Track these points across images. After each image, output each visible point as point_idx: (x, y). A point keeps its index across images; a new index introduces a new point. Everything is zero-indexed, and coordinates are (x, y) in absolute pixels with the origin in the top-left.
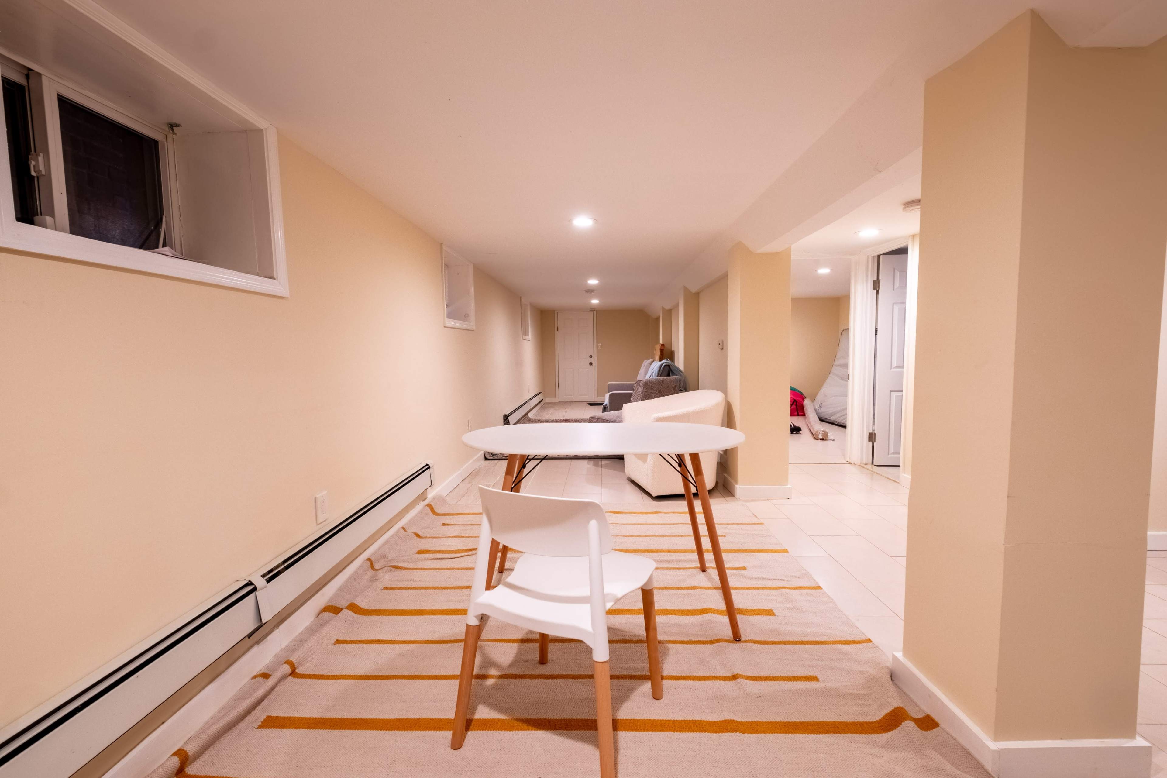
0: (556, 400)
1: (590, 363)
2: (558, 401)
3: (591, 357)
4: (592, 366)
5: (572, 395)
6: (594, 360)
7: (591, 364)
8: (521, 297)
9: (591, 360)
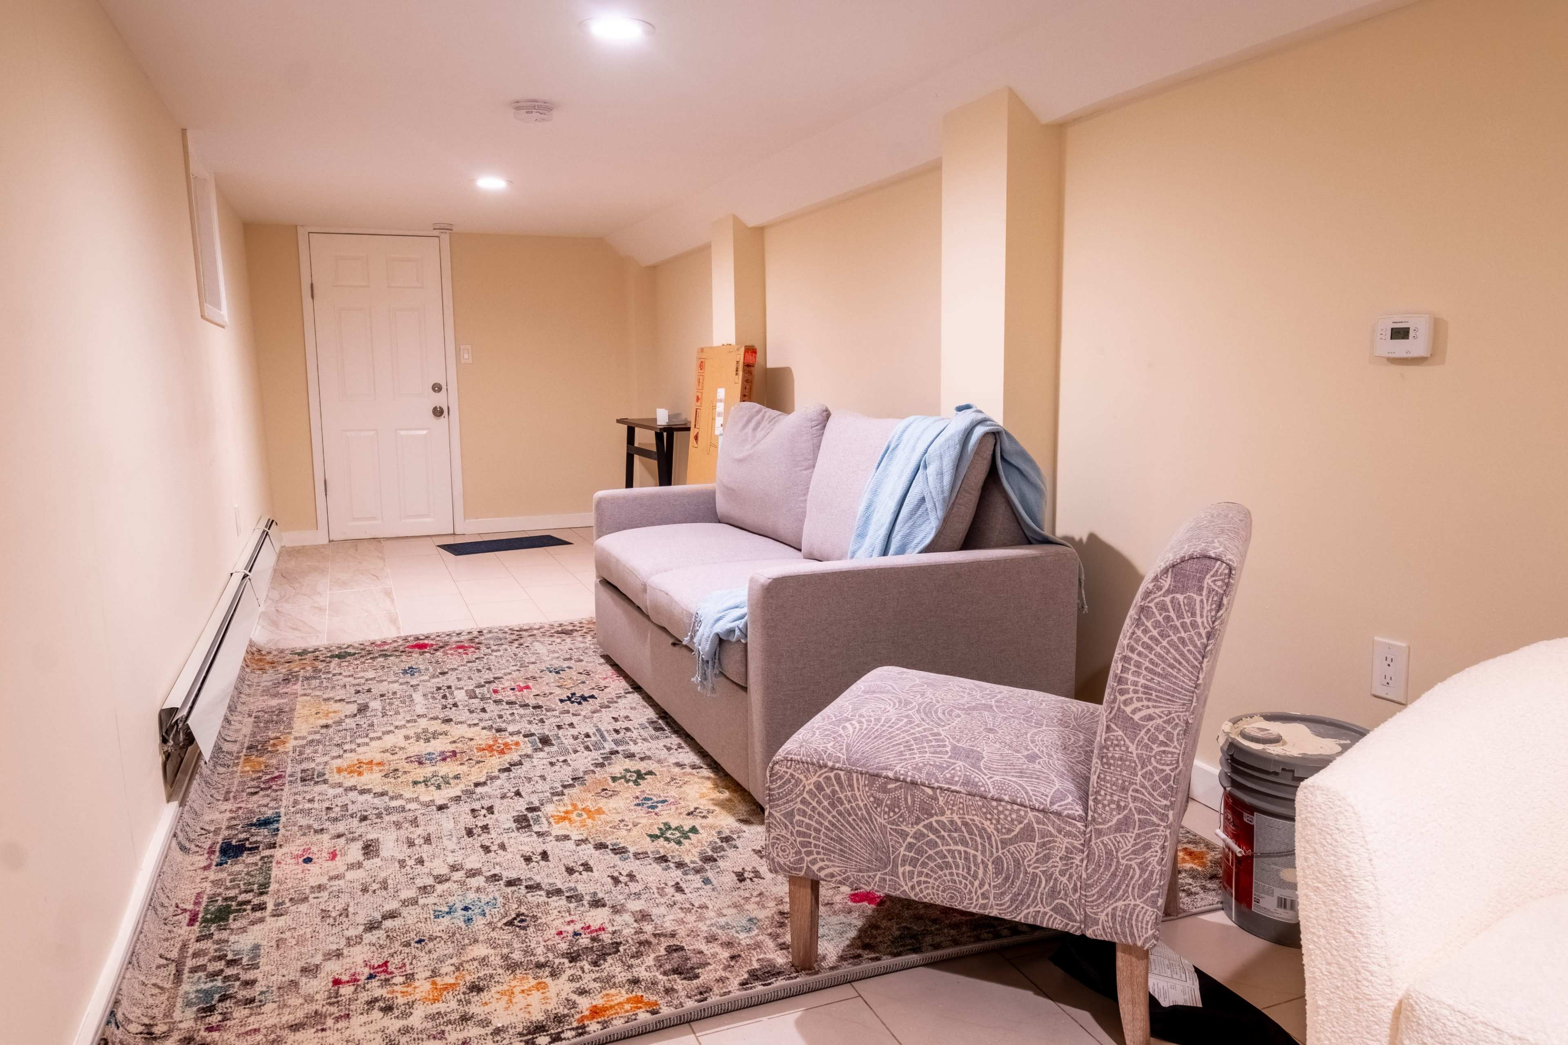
0: (321, 539)
1: (435, 409)
2: (326, 542)
3: (437, 388)
4: (443, 420)
5: (374, 518)
6: (448, 399)
7: (438, 412)
8: (184, 131)
9: (439, 400)
